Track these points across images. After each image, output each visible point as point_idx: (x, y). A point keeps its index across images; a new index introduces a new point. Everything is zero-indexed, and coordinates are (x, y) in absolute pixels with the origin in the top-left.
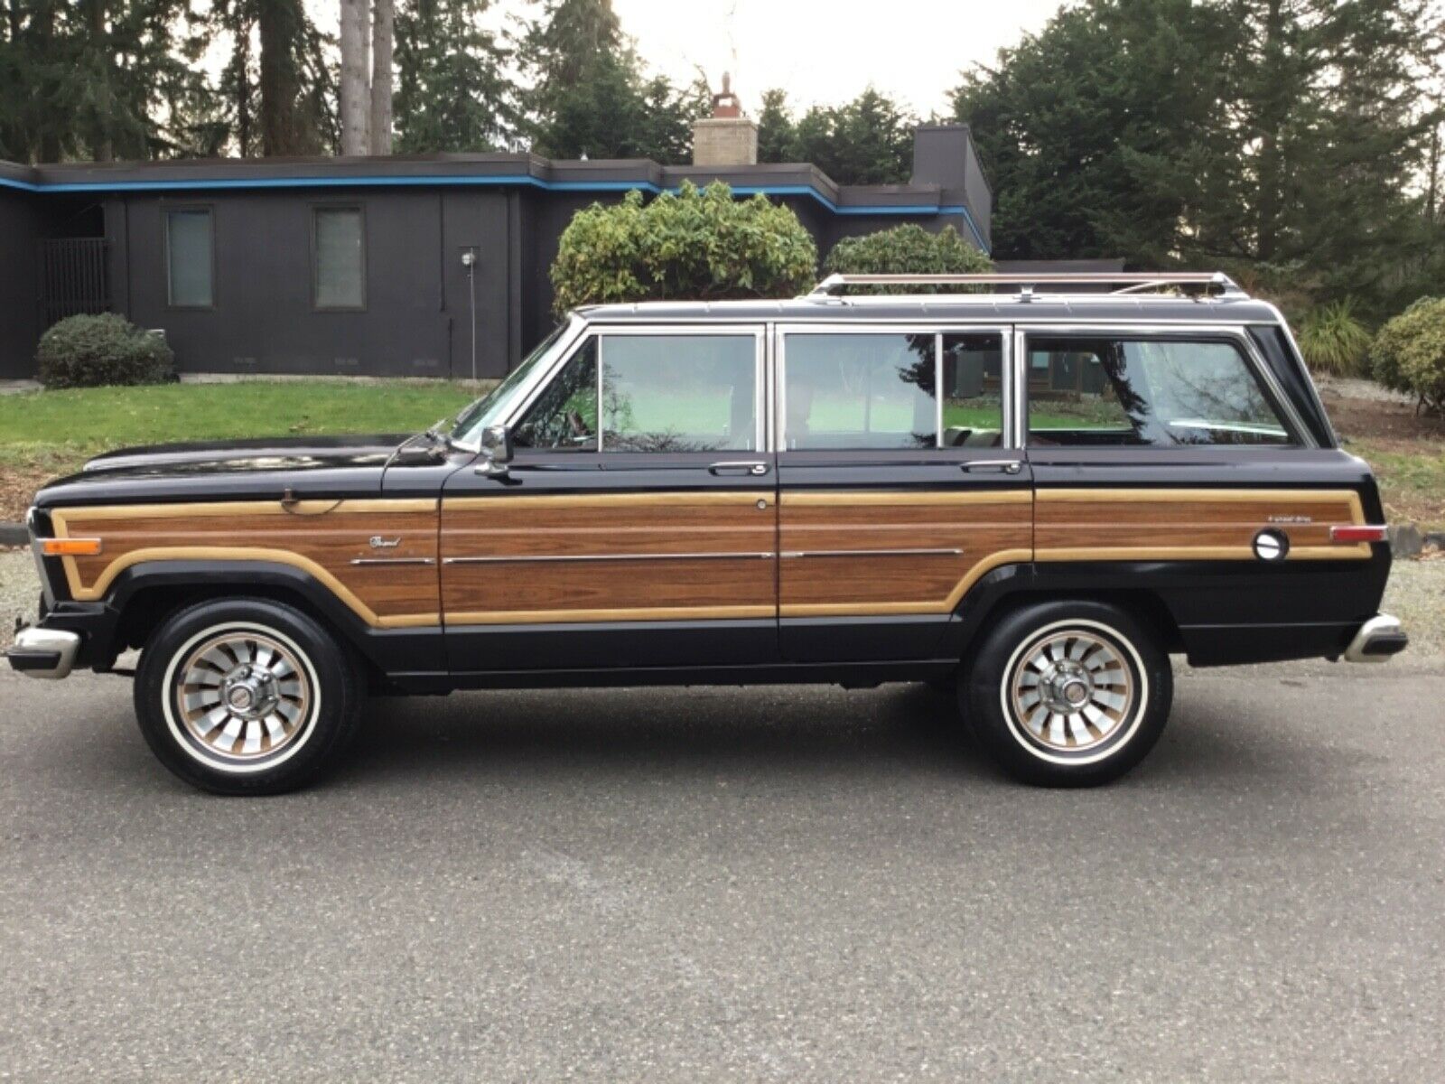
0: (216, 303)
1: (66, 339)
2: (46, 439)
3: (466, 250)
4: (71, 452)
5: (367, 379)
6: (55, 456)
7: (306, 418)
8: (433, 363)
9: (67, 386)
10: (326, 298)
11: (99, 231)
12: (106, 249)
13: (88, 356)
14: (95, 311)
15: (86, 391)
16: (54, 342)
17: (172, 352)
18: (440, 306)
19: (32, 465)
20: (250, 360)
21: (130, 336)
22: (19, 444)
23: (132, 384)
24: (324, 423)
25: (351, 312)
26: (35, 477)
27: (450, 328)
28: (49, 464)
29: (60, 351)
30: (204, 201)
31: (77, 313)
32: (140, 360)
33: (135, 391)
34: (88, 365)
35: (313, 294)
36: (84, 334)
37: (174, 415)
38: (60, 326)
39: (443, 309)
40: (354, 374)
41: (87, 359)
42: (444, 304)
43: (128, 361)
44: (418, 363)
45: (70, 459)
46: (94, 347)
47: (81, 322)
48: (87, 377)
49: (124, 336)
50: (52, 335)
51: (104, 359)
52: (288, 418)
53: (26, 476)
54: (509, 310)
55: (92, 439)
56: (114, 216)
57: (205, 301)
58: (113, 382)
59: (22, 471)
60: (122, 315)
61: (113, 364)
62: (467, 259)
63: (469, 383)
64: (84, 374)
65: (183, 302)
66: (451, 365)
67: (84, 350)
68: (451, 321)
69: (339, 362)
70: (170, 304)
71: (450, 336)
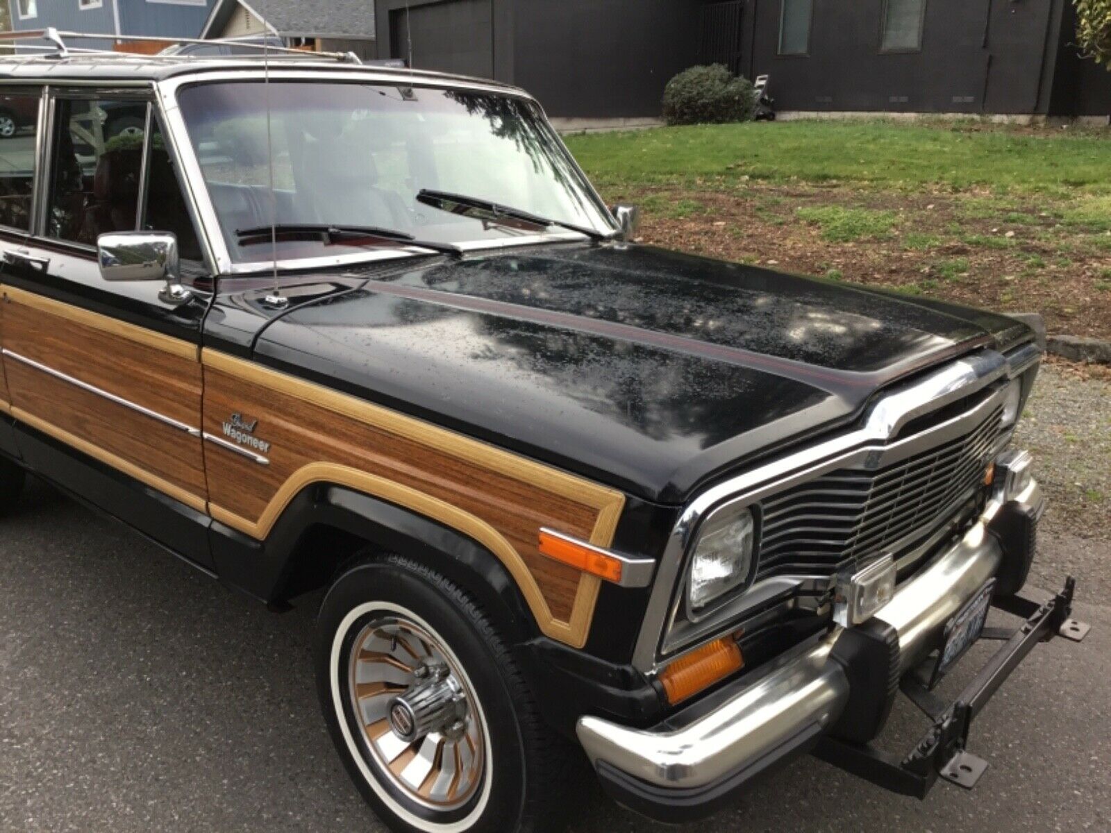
0: (808, 51)
8: (969, 99)
13: (690, 99)
14: (706, 63)
16: (674, 89)
18: (982, 44)
20: (828, 99)
21: (725, 83)
23: (719, 122)
25: (909, 53)
27: (989, 65)
32: (727, 102)
33: (720, 128)
34: (688, 108)
35: (880, 41)
36: (692, 82)
38: (678, 77)
39: (984, 47)
40: (902, 110)
41: (689, 103)
42: (986, 41)
43: (717, 104)
44: (956, 99)
46: (695, 93)
47: (696, 72)
48: (686, 117)
49: (720, 83)
50: (672, 84)
51: (700, 102)
57: (802, 49)
58: (705, 121)
61: (705, 106)
63: (997, 118)
64: (685, 114)
65: (788, 52)
66: (984, 102)
67: (687, 95)
68: (991, 58)
69: (893, 99)
70: (779, 53)
71: (988, 72)
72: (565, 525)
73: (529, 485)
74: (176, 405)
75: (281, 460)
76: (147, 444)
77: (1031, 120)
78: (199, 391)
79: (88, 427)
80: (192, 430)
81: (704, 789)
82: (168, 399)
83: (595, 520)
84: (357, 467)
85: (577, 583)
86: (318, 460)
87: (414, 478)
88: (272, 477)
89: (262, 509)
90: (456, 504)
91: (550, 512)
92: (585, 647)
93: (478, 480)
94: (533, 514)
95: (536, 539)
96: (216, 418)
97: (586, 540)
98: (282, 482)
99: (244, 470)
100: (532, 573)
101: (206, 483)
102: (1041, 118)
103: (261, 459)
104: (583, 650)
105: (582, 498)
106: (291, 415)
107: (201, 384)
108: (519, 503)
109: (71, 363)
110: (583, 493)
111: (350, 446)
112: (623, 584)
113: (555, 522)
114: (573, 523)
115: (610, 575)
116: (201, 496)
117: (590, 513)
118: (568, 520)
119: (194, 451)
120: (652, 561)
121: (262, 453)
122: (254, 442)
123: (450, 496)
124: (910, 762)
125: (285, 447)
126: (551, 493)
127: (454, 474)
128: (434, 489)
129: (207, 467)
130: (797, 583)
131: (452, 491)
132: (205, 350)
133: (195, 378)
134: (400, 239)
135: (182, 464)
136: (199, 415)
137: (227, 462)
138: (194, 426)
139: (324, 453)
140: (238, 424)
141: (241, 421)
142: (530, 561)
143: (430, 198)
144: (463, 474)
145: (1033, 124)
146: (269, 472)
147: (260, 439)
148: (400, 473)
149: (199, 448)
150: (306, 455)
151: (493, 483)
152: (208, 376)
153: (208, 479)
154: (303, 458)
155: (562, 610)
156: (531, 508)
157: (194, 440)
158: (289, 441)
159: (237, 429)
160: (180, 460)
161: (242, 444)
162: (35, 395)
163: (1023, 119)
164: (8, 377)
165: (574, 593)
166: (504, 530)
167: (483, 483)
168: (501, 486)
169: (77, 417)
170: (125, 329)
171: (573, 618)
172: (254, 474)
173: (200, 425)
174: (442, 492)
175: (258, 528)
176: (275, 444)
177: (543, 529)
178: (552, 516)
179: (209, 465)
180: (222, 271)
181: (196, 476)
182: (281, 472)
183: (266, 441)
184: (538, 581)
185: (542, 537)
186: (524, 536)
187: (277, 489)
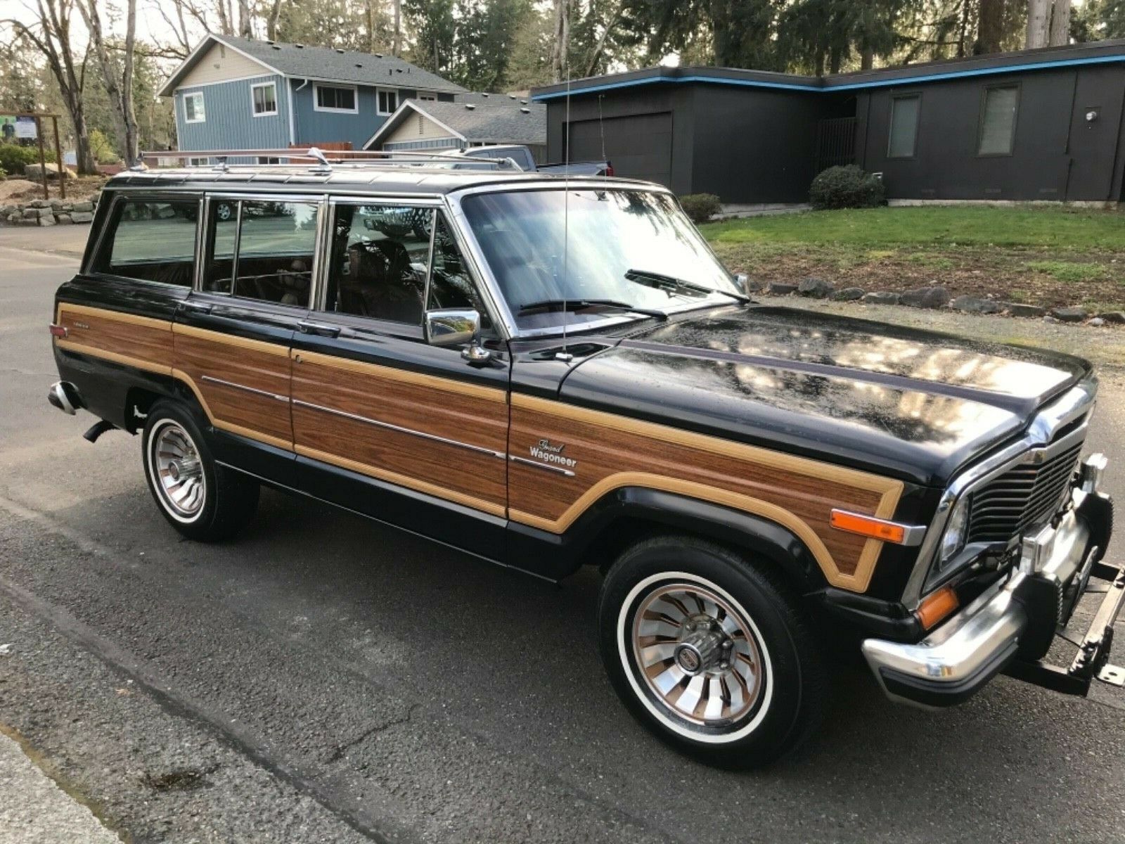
0: (915, 155)
1: (826, 181)
2: (805, 241)
3: (1089, 110)
4: (816, 248)
5: (1005, 202)
6: (807, 250)
7: (948, 231)
8: (1054, 191)
9: (824, 209)
10: (988, 147)
11: (853, 113)
12: (855, 124)
13: (837, 191)
14: (843, 164)
15: (833, 212)
16: (820, 183)
17: (884, 187)
18: (1064, 151)
19: (796, 255)
20: (932, 191)
21: (862, 178)
22: (792, 243)
23: (859, 207)
24: (957, 234)
25: (1002, 157)
26: (797, 261)
27: (1070, 165)
28: (804, 254)
29: (822, 188)
30: (915, 90)
31: (833, 165)
32: (865, 193)
33: (858, 212)
34: (836, 196)
35: (978, 146)
36: (836, 178)
37: (873, 228)
38: (823, 174)
39: (1066, 153)
40: (996, 199)
41: (836, 193)
42: (1067, 148)
43: (858, 194)
44: (1043, 191)
45: (815, 252)
46: (840, 185)
47: (836, 170)
48: (835, 203)
49: (857, 178)
50: (819, 179)
51: (845, 193)
52: (936, 231)
53: (792, 260)
54: (1117, 152)
55: (828, 241)
56: (862, 103)
57: (909, 154)
58: (849, 206)
59: (791, 257)
60: (858, 166)
61: (849, 196)
62: (1089, 116)
63: (1078, 204)
64: (833, 201)
65: (896, 155)
66: (1066, 192)
67: (835, 187)
68: (1072, 161)
69: (988, 191)
70: (888, 156)
71: (1069, 172)
72: (852, 506)
73: (821, 480)
74: (482, 436)
75: (588, 472)
76: (448, 467)
77: (1106, 205)
78: (505, 425)
79: (384, 457)
80: (498, 454)
81: (962, 682)
82: (474, 431)
83: (879, 501)
84: (662, 474)
85: (863, 546)
86: (623, 470)
87: (716, 480)
88: (577, 485)
89: (564, 510)
90: (755, 496)
91: (839, 498)
92: (867, 591)
93: (774, 478)
94: (825, 500)
95: (828, 517)
96: (523, 444)
97: (873, 515)
98: (587, 489)
99: (550, 481)
100: (823, 542)
101: (508, 494)
102: (1113, 204)
103: (568, 472)
104: (865, 594)
105: (866, 486)
106: (597, 439)
107: (507, 420)
108: (812, 493)
109: (371, 408)
110: (869, 482)
111: (654, 459)
112: (904, 543)
113: (844, 505)
114: (860, 504)
115: (894, 538)
116: (501, 504)
117: (876, 497)
118: (855, 503)
119: (498, 470)
120: (924, 527)
121: (570, 468)
122: (563, 460)
123: (750, 491)
124: (1075, 671)
125: (593, 463)
126: (840, 484)
127: (753, 475)
128: (733, 487)
129: (510, 480)
130: (985, 547)
131: (750, 487)
132: (513, 394)
133: (502, 416)
134: (624, 308)
135: (484, 481)
136: (505, 443)
137: (532, 476)
138: (501, 451)
139: (630, 465)
140: (546, 447)
141: (548, 445)
142: (821, 534)
143: (633, 276)
144: (760, 475)
145: (1107, 209)
146: (575, 481)
147: (567, 458)
148: (703, 477)
149: (504, 468)
150: (613, 467)
151: (788, 480)
152: (513, 413)
153: (510, 491)
154: (610, 470)
155: (848, 566)
156: (822, 496)
157: (500, 461)
158: (595, 458)
159: (544, 451)
160: (483, 477)
161: (549, 462)
162: (326, 434)
163: (1099, 204)
164: (294, 421)
165: (860, 553)
166: (799, 512)
167: (779, 480)
168: (794, 481)
169: (371, 450)
170: (432, 381)
171: (857, 572)
172: (560, 484)
173: (505, 449)
174: (742, 489)
175: (558, 525)
176: (582, 461)
177: (834, 510)
178: (841, 500)
179: (511, 479)
180: (512, 336)
181: (497, 489)
182: (586, 482)
183: (572, 459)
184: (829, 548)
185: (834, 516)
186: (818, 517)
187: (581, 494)
